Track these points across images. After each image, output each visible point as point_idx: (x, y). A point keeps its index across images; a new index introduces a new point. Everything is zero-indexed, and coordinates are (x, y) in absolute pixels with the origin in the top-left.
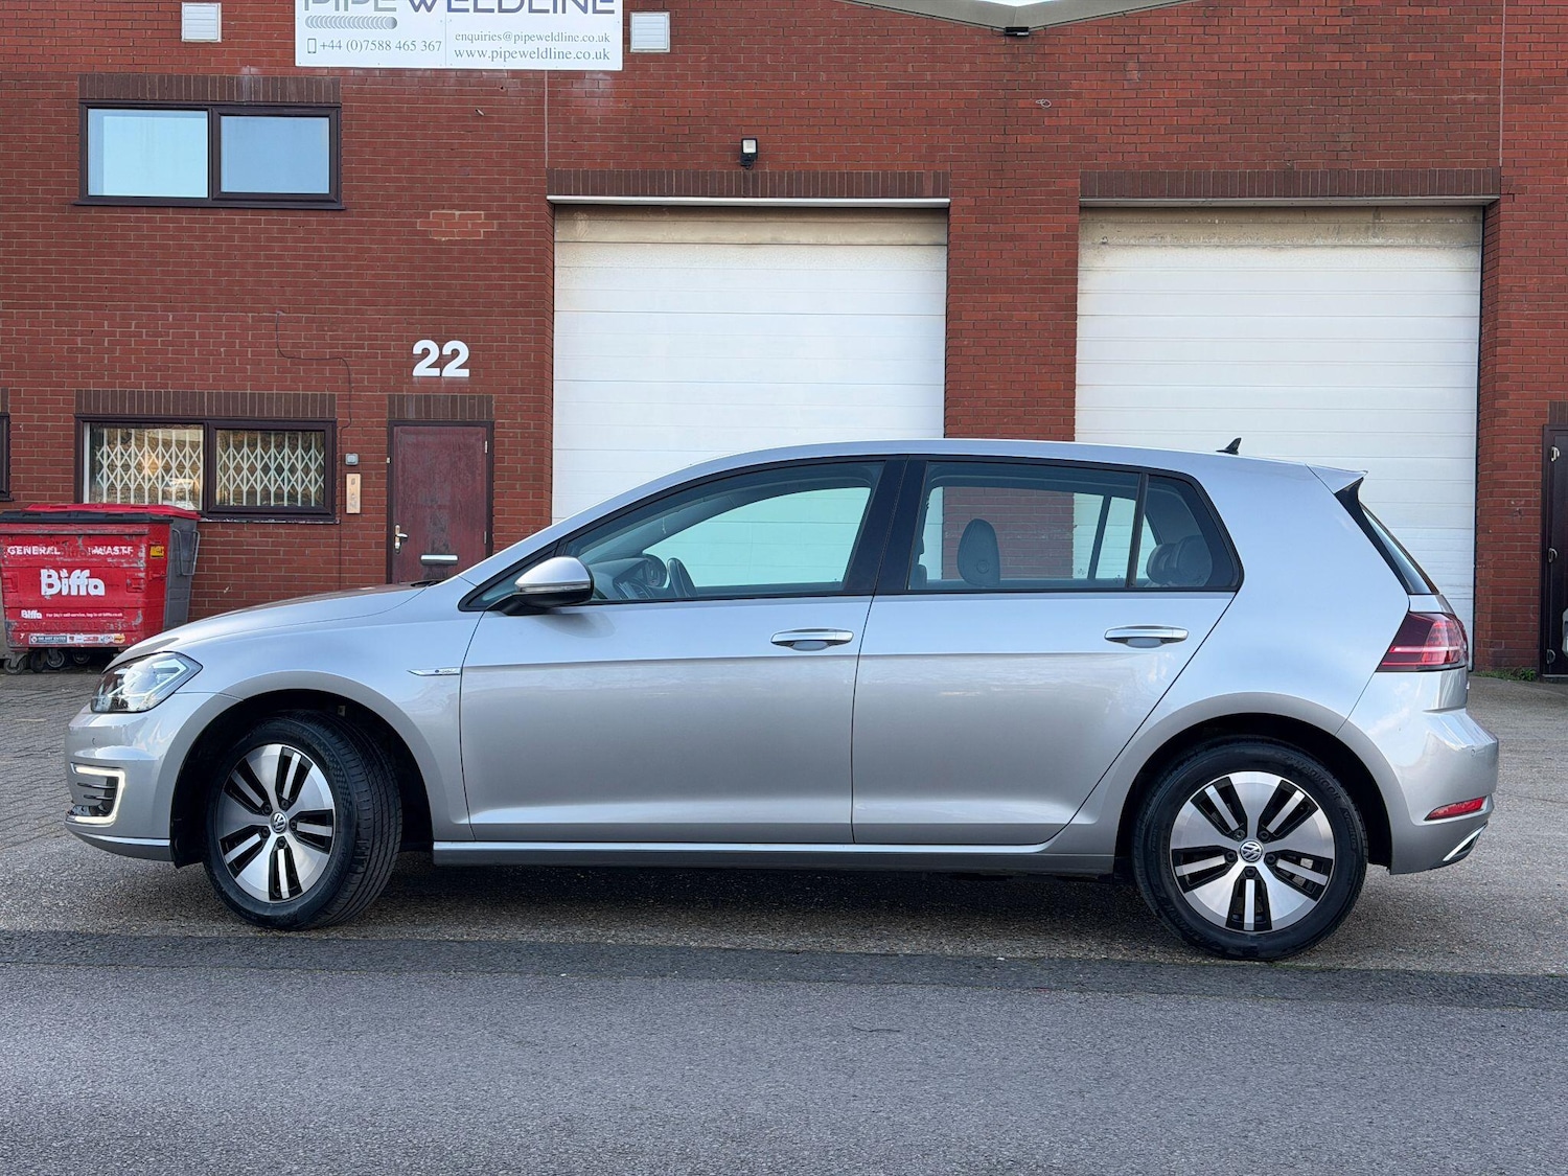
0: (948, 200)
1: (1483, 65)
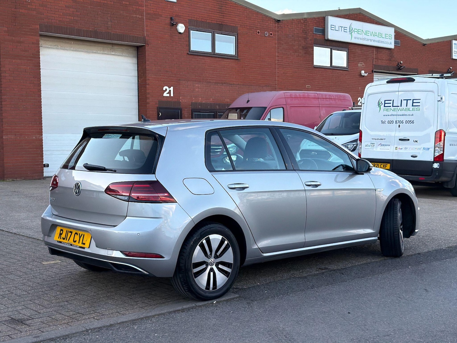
1: (140, 8)
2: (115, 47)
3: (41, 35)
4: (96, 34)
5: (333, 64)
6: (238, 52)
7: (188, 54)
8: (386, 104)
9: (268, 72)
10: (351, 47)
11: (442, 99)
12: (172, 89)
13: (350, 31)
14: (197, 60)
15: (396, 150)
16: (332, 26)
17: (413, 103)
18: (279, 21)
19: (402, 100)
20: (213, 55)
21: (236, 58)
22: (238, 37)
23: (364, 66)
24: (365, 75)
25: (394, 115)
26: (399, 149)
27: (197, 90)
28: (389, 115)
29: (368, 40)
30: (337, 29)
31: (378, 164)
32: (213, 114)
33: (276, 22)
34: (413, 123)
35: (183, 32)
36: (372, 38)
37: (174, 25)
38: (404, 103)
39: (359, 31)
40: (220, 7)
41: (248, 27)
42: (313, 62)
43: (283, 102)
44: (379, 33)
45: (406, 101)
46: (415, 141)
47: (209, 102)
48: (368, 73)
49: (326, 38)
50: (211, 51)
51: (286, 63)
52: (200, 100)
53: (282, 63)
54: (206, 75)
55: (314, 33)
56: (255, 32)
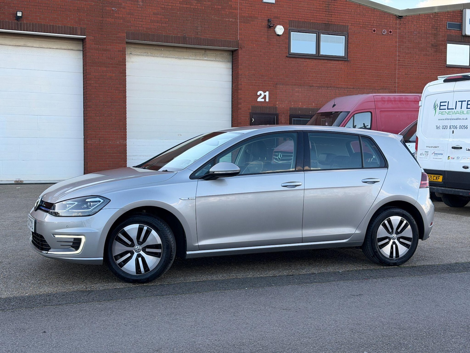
0: (85, 37)
1: (233, 11)
2: (208, 52)
3: (127, 43)
4: (184, 40)
6: (348, 53)
7: (287, 56)
8: (441, 107)
9: (385, 73)
12: (267, 93)
14: (297, 63)
15: (448, 159)
17: (468, 104)
18: (401, 17)
19: (457, 102)
20: (318, 57)
21: (346, 59)
22: (348, 37)
25: (448, 119)
26: (452, 158)
27: (296, 94)
28: (443, 119)
31: (431, 175)
33: (398, 19)
34: (467, 128)
35: (281, 34)
37: (271, 27)
38: (459, 104)
40: (327, 6)
41: (362, 26)
42: (446, 61)
43: (372, 105)
45: (461, 102)
47: (311, 107)
49: (463, 34)
50: (315, 53)
51: (409, 63)
52: (300, 105)
53: (404, 63)
54: (308, 78)
55: (448, 28)
56: (371, 31)
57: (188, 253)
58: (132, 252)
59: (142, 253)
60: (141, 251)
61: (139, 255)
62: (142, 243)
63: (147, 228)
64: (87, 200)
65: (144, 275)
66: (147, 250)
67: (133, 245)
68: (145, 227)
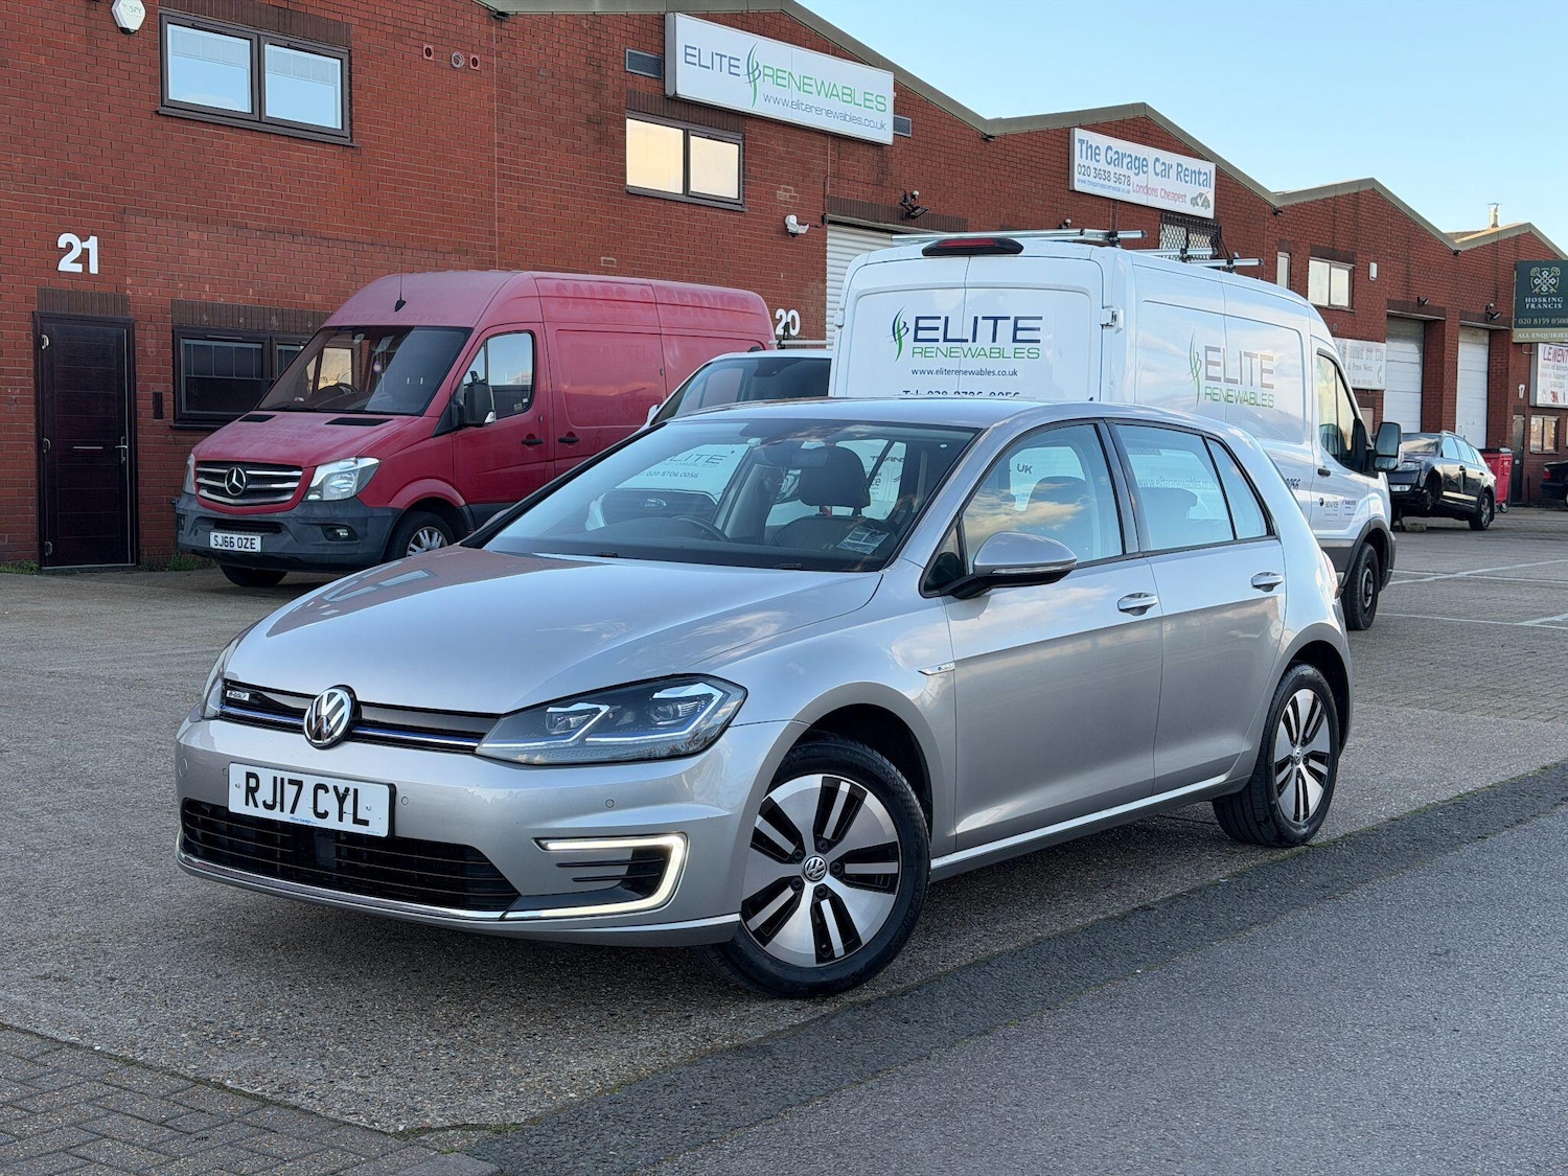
5: (694, 188)
6: (351, 120)
7: (157, 112)
8: (920, 332)
9: (465, 199)
10: (755, 129)
11: (1114, 317)
12: (92, 244)
13: (749, 74)
14: (194, 140)
16: (689, 51)
17: (1016, 329)
18: (503, 14)
19: (976, 319)
20: (256, 125)
21: (347, 142)
22: (350, 63)
23: (795, 197)
24: (800, 232)
25: (948, 372)
27: (192, 252)
28: (930, 372)
29: (809, 108)
30: (706, 61)
32: (259, 346)
33: (493, 19)
35: (137, 28)
36: (821, 102)
38: (986, 327)
39: (779, 74)
41: (390, 29)
42: (624, 174)
43: (532, 311)
44: (843, 87)
45: (992, 322)
46: (1021, 468)
47: (240, 303)
48: (807, 226)
49: (667, 92)
50: (247, 109)
51: (530, 173)
52: (206, 293)
53: (516, 171)
54: (229, 198)
55: (628, 70)
56: (416, 51)
57: (935, 863)
58: (797, 883)
59: (829, 881)
60: (828, 875)
61: (822, 892)
62: (831, 844)
63: (849, 785)
64: (656, 696)
65: (844, 963)
66: (852, 869)
67: (799, 856)
68: (842, 783)
